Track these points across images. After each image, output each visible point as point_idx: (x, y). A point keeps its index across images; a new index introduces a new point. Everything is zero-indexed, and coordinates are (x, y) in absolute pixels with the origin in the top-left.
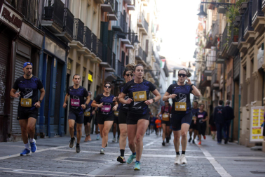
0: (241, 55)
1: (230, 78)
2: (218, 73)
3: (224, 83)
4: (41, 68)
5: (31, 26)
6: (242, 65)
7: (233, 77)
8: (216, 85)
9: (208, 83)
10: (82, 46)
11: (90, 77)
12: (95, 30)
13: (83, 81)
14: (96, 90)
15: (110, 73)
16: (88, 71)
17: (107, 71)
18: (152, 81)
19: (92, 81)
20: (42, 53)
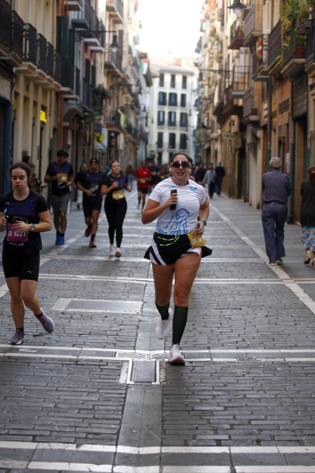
0: (311, 81)
1: (286, 114)
2: (256, 98)
3: (271, 116)
7: (291, 113)
8: (253, 118)
10: (34, 69)
11: (42, 116)
13: (33, 125)
14: (52, 136)
15: (71, 102)
16: (39, 106)
17: (66, 100)
18: (127, 99)
19: (45, 120)
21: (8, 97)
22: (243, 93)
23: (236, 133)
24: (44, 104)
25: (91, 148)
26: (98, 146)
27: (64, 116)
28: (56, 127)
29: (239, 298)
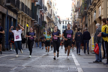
0: (88, 15)
2: (80, 22)
3: (82, 26)
4: (6, 22)
5: (2, 6)
6: (88, 19)
7: (85, 24)
8: (79, 27)
9: (76, 26)
10: (23, 13)
11: (27, 25)
12: (29, 6)
20: (7, 16)
21: (16, 19)
24: (28, 22)
26: (44, 35)
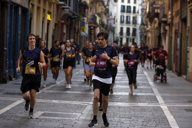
1: (178, 17)
2: (166, 8)
3: (172, 18)
6: (189, 9)
7: (181, 17)
8: (164, 19)
11: (49, 17)
13: (43, 22)
14: (54, 28)
15: (66, 10)
16: (47, 12)
17: (63, 9)
18: (102, 9)
19: (50, 20)
20: (9, 5)
21: (27, 7)
22: (159, 6)
23: (157, 28)
24: (50, 11)
25: (79, 34)
26: (83, 34)
27: (61, 17)
28: (57, 23)
29: (132, 113)
